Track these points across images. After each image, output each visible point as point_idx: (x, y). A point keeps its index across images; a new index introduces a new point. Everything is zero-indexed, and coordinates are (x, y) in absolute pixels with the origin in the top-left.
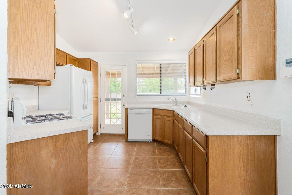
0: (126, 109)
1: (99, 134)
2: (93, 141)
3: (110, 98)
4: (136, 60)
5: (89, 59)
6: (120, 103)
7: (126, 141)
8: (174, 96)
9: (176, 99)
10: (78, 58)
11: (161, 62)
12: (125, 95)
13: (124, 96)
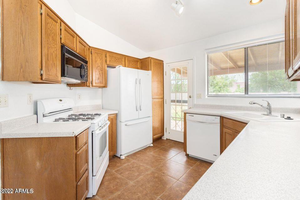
0: (185, 114)
1: (165, 139)
2: (152, 145)
3: (181, 99)
4: (206, 50)
5: (149, 57)
6: (186, 106)
7: (185, 155)
8: (265, 99)
9: (269, 104)
10: (141, 58)
11: (246, 45)
12: (192, 96)
13: (190, 97)
